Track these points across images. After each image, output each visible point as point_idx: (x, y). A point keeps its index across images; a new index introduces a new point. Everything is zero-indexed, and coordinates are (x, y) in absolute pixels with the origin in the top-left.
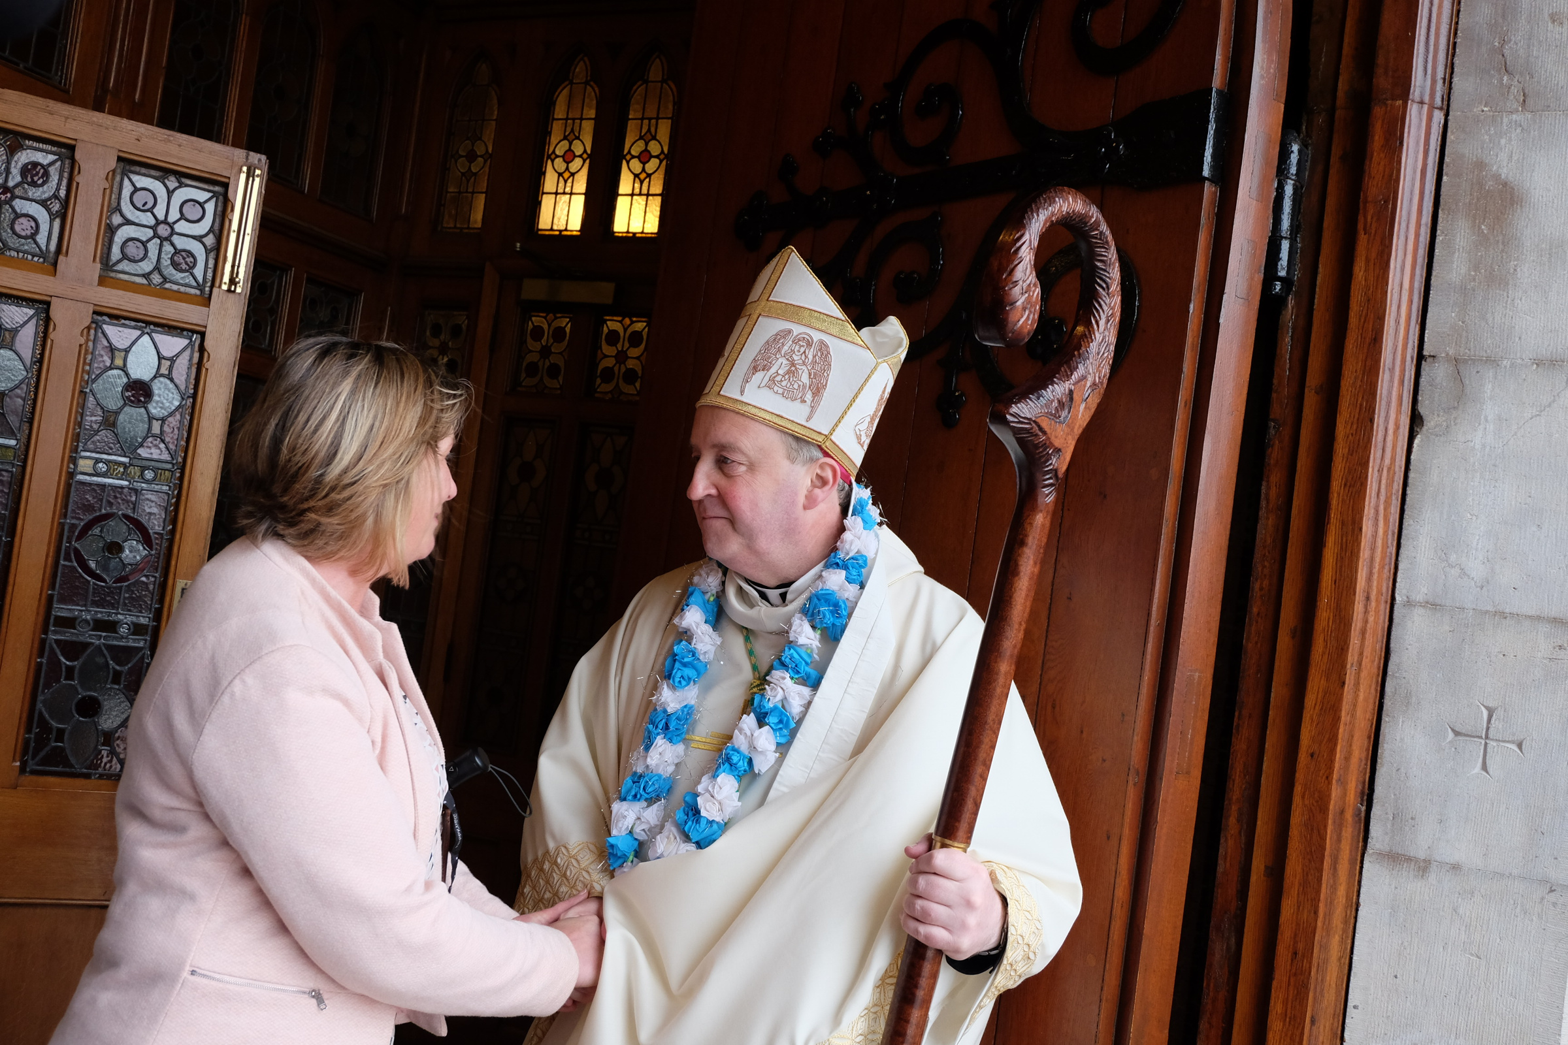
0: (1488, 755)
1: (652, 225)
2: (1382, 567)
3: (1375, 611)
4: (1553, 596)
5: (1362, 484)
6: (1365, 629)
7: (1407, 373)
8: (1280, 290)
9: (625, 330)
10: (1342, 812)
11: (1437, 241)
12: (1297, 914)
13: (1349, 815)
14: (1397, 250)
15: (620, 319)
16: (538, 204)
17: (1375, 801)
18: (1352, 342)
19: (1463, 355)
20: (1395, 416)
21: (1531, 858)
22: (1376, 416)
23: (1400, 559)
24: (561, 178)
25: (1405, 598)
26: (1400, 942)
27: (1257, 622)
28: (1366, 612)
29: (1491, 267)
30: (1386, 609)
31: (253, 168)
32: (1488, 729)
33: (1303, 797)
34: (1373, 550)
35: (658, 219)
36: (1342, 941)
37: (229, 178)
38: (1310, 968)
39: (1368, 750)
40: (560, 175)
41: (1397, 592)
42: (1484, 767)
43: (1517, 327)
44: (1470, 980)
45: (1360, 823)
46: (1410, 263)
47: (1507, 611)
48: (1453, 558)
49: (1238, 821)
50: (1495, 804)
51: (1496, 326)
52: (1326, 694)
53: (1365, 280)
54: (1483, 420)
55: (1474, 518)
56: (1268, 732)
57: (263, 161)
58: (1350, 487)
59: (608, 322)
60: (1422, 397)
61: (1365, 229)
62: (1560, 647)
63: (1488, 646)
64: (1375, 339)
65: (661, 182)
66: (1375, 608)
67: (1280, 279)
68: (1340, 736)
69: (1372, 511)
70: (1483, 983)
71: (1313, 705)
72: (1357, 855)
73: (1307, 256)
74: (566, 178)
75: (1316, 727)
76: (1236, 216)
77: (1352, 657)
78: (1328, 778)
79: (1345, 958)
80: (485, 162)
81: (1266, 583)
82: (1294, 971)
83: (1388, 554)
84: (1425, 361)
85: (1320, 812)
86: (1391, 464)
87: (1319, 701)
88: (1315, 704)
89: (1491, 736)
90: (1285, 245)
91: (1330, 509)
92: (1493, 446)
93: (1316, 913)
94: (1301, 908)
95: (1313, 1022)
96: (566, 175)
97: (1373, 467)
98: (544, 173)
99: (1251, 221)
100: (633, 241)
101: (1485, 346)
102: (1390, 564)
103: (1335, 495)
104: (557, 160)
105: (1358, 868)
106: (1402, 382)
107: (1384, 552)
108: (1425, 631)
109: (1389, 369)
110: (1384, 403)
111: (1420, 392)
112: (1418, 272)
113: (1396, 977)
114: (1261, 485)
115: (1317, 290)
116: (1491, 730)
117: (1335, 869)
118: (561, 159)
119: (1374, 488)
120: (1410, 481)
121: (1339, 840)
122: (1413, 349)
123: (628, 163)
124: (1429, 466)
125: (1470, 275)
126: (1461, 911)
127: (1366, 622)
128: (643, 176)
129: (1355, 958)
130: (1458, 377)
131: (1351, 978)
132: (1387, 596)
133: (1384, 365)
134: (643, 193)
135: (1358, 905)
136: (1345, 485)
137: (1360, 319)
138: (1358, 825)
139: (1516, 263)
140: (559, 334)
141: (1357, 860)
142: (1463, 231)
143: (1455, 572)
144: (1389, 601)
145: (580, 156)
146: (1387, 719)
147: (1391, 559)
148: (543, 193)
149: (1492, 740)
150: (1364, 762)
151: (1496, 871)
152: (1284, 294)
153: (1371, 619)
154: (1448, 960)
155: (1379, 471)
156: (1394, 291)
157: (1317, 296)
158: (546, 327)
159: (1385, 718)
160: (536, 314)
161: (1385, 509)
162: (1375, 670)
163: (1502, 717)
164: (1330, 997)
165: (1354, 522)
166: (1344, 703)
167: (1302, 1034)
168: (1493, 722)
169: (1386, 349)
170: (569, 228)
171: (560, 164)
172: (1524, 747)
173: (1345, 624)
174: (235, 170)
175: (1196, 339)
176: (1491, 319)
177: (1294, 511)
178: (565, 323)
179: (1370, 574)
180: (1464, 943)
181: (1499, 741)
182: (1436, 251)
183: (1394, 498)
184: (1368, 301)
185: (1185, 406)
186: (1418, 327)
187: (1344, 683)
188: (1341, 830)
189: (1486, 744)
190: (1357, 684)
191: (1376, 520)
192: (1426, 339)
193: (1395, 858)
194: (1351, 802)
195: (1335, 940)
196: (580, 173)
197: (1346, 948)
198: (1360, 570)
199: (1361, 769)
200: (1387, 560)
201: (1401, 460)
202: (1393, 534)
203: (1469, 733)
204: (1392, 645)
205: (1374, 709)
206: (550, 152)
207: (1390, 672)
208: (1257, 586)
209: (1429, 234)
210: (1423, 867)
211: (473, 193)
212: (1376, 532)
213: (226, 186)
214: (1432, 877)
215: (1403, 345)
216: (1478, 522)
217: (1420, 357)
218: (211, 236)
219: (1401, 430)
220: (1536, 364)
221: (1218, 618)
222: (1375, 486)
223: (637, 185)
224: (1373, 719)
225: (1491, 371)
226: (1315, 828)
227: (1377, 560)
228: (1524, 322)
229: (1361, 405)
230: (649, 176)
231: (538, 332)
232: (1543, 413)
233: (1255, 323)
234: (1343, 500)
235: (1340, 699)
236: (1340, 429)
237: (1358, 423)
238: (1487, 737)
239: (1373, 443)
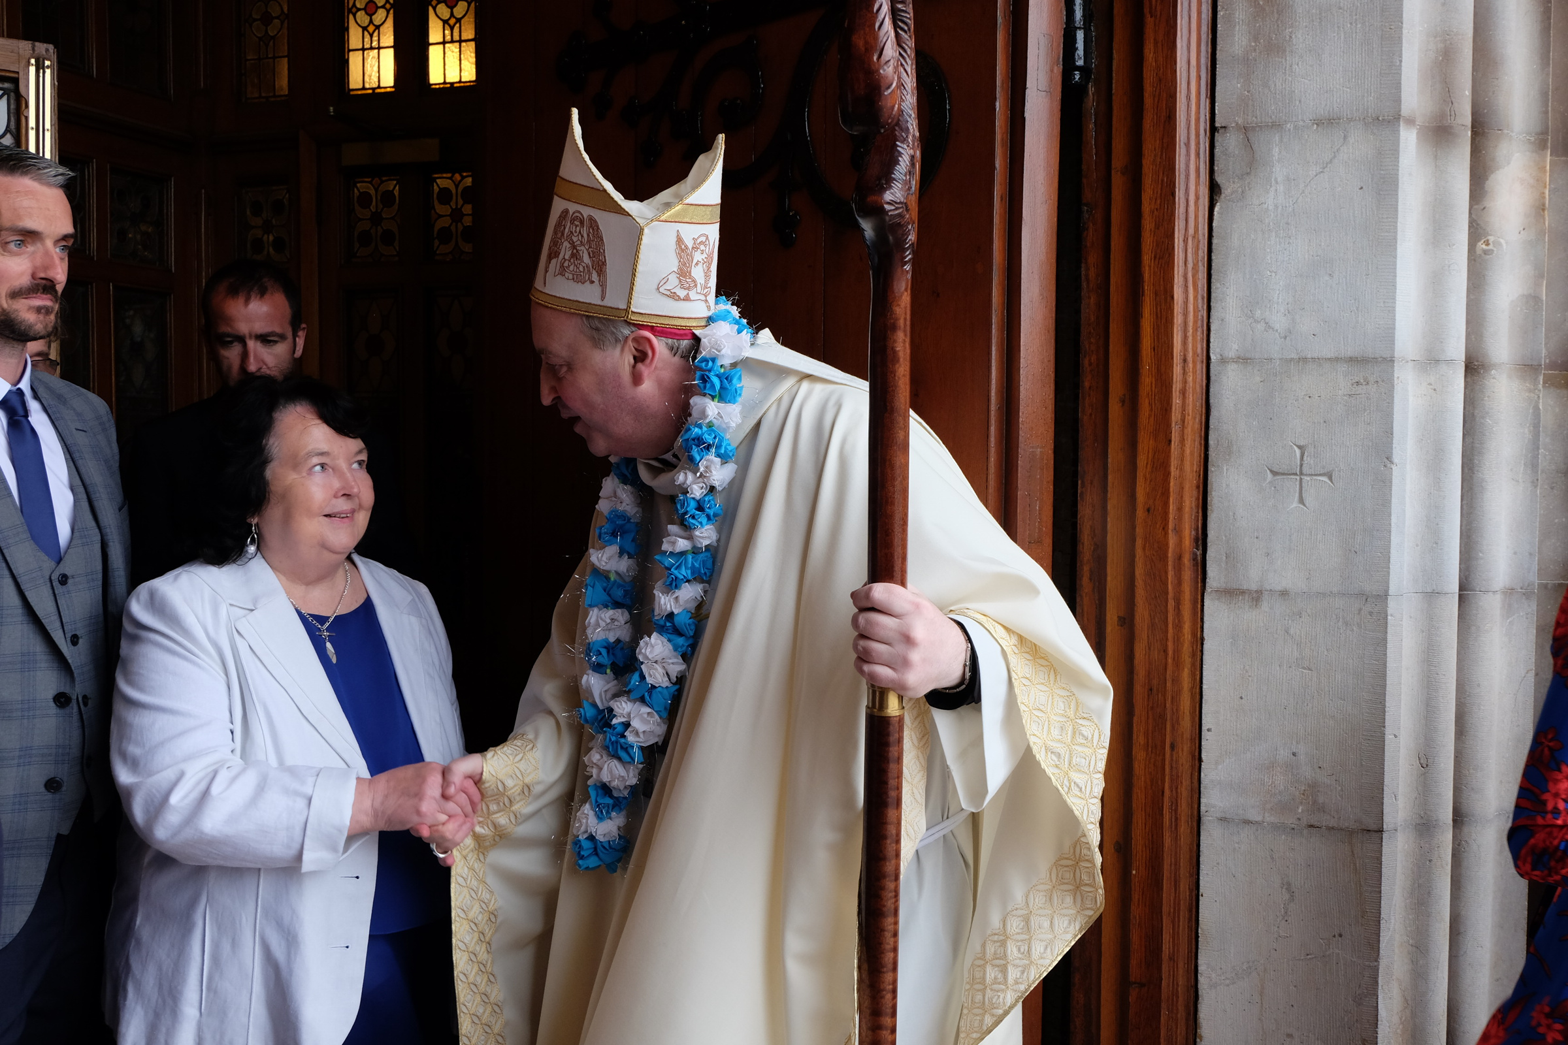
0: (1303, 489)
1: (469, 73)
2: (1195, 330)
3: (1193, 372)
4: (1348, 337)
5: (1169, 254)
6: (1185, 389)
7: (1202, 146)
8: (1079, 79)
9: (457, 186)
10: (1180, 558)
11: (1219, 16)
12: (1149, 655)
13: (1187, 561)
14: (1181, 29)
15: (449, 175)
16: (345, 63)
17: (1209, 544)
18: (1148, 122)
19: (1251, 123)
20: (1194, 187)
21: (1347, 575)
22: (1177, 190)
23: (1211, 321)
24: (366, 33)
25: (1219, 356)
26: (1242, 667)
27: (1089, 396)
28: (1184, 373)
29: (1269, 36)
30: (1202, 368)
31: (41, 59)
32: (1301, 465)
33: (1144, 549)
34: (1185, 315)
35: (474, 66)
36: (1193, 674)
37: (18, 73)
38: (1165, 700)
39: (1198, 499)
40: (364, 29)
41: (1211, 351)
42: (1301, 501)
43: (1296, 91)
44: (1305, 692)
45: (1197, 566)
46: (1195, 40)
47: (1309, 356)
48: (1258, 313)
49: (1090, 579)
50: (1313, 532)
51: (1278, 92)
52: (1155, 453)
53: (1155, 60)
54: (1273, 182)
55: (1273, 274)
56: (1109, 495)
57: (52, 51)
58: (1159, 259)
59: (438, 181)
60: (1218, 167)
61: (1150, 12)
62: (1358, 383)
63: (1295, 391)
64: (1169, 117)
65: (473, 26)
66: (1193, 369)
67: (1079, 68)
68: (1171, 490)
69: (1181, 279)
70: (1316, 692)
71: (1145, 464)
72: (1197, 594)
73: (1101, 44)
74: (371, 31)
75: (1150, 484)
76: (1030, 12)
77: (1175, 416)
78: (1165, 528)
79: (1196, 688)
80: (282, 23)
81: (1094, 358)
82: (1151, 705)
83: (1200, 317)
84: (1218, 132)
85: (1160, 560)
86: (1195, 233)
87: (1150, 460)
88: (1147, 464)
89: (1304, 472)
90: (1080, 35)
91: (1143, 282)
92: (1284, 205)
93: (1165, 651)
94: (1152, 649)
95: (1173, 747)
96: (371, 28)
97: (1178, 238)
98: (347, 29)
99: (1045, 15)
100: (451, 91)
101: (1270, 112)
102: (1202, 326)
103: (1147, 268)
104: (359, 14)
105: (1199, 606)
106: (1198, 155)
107: (1195, 316)
108: (1239, 384)
109: (1185, 144)
110: (1183, 177)
111: (1216, 163)
112: (1203, 48)
113: (1241, 698)
114: (1081, 267)
115: (1114, 75)
116: (1304, 465)
117: (1179, 609)
118: (363, 12)
119: (1181, 257)
120: (1214, 246)
121: (1179, 582)
122: (1206, 123)
123: (434, 9)
124: (1229, 231)
125: (1251, 46)
126: (1292, 631)
127: (1185, 382)
128: (452, 21)
129: (1204, 687)
130: (1248, 144)
131: (1203, 705)
132: (1203, 356)
133: (1180, 141)
134: (454, 39)
135: (1202, 639)
136: (1155, 257)
137: (1154, 100)
138: (1195, 568)
139: (1290, 30)
140: (388, 198)
141: (1197, 599)
142: (1241, 5)
143: (1260, 327)
144: (1205, 361)
145: (383, 7)
146: (1213, 469)
147: (1203, 321)
148: (349, 51)
149: (1306, 475)
150: (1195, 510)
151: (1319, 591)
152: (1083, 83)
153: (1190, 379)
154: (1284, 676)
155: (1184, 241)
156: (1182, 70)
157: (1114, 82)
158: (372, 192)
159: (1211, 468)
160: (361, 180)
161: (1193, 276)
162: (1197, 426)
163: (1312, 454)
164: (1186, 723)
165: (1165, 291)
166: (1172, 459)
167: (1164, 760)
168: (1305, 458)
169: (1180, 125)
170: (382, 85)
171: (362, 17)
172: (1333, 477)
173: (1166, 387)
174: (23, 63)
175: (1005, 135)
176: (1273, 86)
177: (1112, 288)
178: (393, 186)
179: (1185, 337)
180: (1297, 659)
181: (1312, 475)
182: (1219, 26)
183: (1200, 264)
184: (1160, 80)
185: (1001, 200)
186: (1208, 101)
187: (1170, 441)
188: (1180, 574)
189: (1301, 479)
190: (1182, 441)
191: (1186, 287)
192: (1216, 111)
193: (1231, 593)
194: (1187, 549)
195: (1186, 674)
196: (386, 25)
197: (1195, 679)
198: (1175, 336)
199: (1193, 517)
200: (1199, 323)
201: (1204, 229)
202: (1203, 298)
203: (1286, 472)
204: (1211, 401)
205: (1200, 462)
206: (350, 6)
207: (1211, 426)
208: (1086, 362)
209: (1210, 10)
210: (1256, 597)
211: (274, 58)
212: (1187, 298)
213: (16, 81)
214: (1265, 606)
215: (1196, 120)
216: (1277, 278)
217: (1213, 130)
218: (8, 136)
219: (1201, 201)
220: (1316, 124)
221: (1052, 396)
222: (1182, 255)
223: (447, 32)
224: (1200, 470)
225: (1277, 135)
226: (1157, 576)
227: (1191, 324)
228: (1303, 86)
229: (1163, 181)
230: (459, 20)
231: (365, 199)
232: (1326, 169)
233: (1060, 113)
234: (1154, 273)
235: (1168, 456)
236: (1146, 205)
237: (1161, 199)
238: (1301, 473)
239: (1177, 215)
